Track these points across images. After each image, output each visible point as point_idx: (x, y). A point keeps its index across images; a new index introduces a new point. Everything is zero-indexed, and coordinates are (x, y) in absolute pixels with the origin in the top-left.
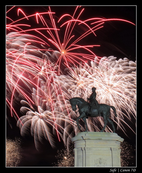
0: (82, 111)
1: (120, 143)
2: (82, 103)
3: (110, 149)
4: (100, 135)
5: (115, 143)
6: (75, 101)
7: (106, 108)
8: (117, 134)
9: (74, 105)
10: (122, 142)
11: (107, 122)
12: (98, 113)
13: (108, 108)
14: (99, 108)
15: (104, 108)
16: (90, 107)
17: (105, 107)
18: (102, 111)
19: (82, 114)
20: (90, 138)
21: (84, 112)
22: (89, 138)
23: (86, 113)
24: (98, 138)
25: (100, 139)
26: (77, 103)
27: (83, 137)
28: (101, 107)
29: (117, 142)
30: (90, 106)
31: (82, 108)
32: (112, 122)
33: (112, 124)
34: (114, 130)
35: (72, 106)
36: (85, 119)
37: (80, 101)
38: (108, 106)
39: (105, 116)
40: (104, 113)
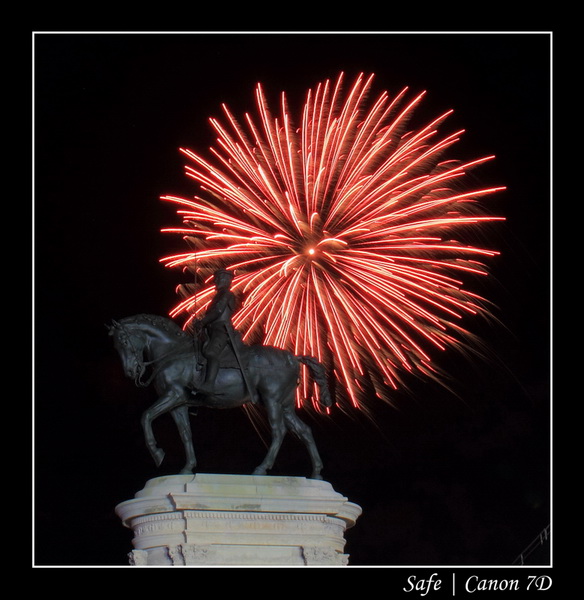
0: (169, 379)
1: (344, 524)
2: (167, 341)
3: (298, 551)
4: (250, 490)
5: (320, 525)
6: (137, 331)
7: (279, 363)
8: (328, 485)
9: (133, 352)
10: (354, 519)
11: (284, 431)
13: (288, 364)
14: (248, 365)
15: (272, 364)
16: (204, 362)
17: (275, 360)
18: (262, 379)
19: (170, 393)
20: (208, 502)
21: (178, 382)
22: (202, 501)
23: (188, 390)
24: (243, 502)
25: (252, 506)
26: (144, 340)
27: (175, 499)
28: (256, 359)
29: (329, 523)
30: (204, 355)
31: (168, 364)
32: (308, 430)
33: (306, 438)
34: (318, 465)
35: (123, 357)
36: (182, 418)
37: (158, 333)
38: (289, 358)
39: (278, 401)
40: (269, 388)
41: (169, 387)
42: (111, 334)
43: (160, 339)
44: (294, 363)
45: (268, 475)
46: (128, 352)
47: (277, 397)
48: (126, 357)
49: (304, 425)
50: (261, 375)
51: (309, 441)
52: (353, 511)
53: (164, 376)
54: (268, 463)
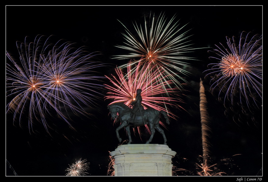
0: (123, 119)
1: (171, 157)
2: (123, 109)
3: (155, 164)
4: (142, 148)
5: (162, 157)
7: (152, 113)
8: (167, 146)
10: (174, 155)
11: (154, 131)
12: (142, 120)
13: (155, 114)
14: (144, 114)
15: (150, 114)
19: (123, 123)
20: (130, 152)
22: (128, 152)
23: (127, 122)
24: (140, 151)
25: (142, 152)
26: (117, 110)
27: (121, 151)
28: (146, 113)
29: (165, 156)
30: (132, 113)
31: (123, 116)
32: (163, 131)
33: (162, 133)
34: (165, 140)
35: (111, 114)
36: (128, 129)
37: (121, 107)
38: (155, 112)
39: (152, 124)
40: (150, 120)
41: (123, 122)
42: (108, 108)
43: (121, 109)
44: (157, 113)
45: (150, 144)
46: (113, 113)
47: (152, 122)
48: (112, 114)
49: (162, 129)
50: (147, 117)
51: (163, 134)
52: (174, 153)
53: (121, 119)
54: (150, 140)
